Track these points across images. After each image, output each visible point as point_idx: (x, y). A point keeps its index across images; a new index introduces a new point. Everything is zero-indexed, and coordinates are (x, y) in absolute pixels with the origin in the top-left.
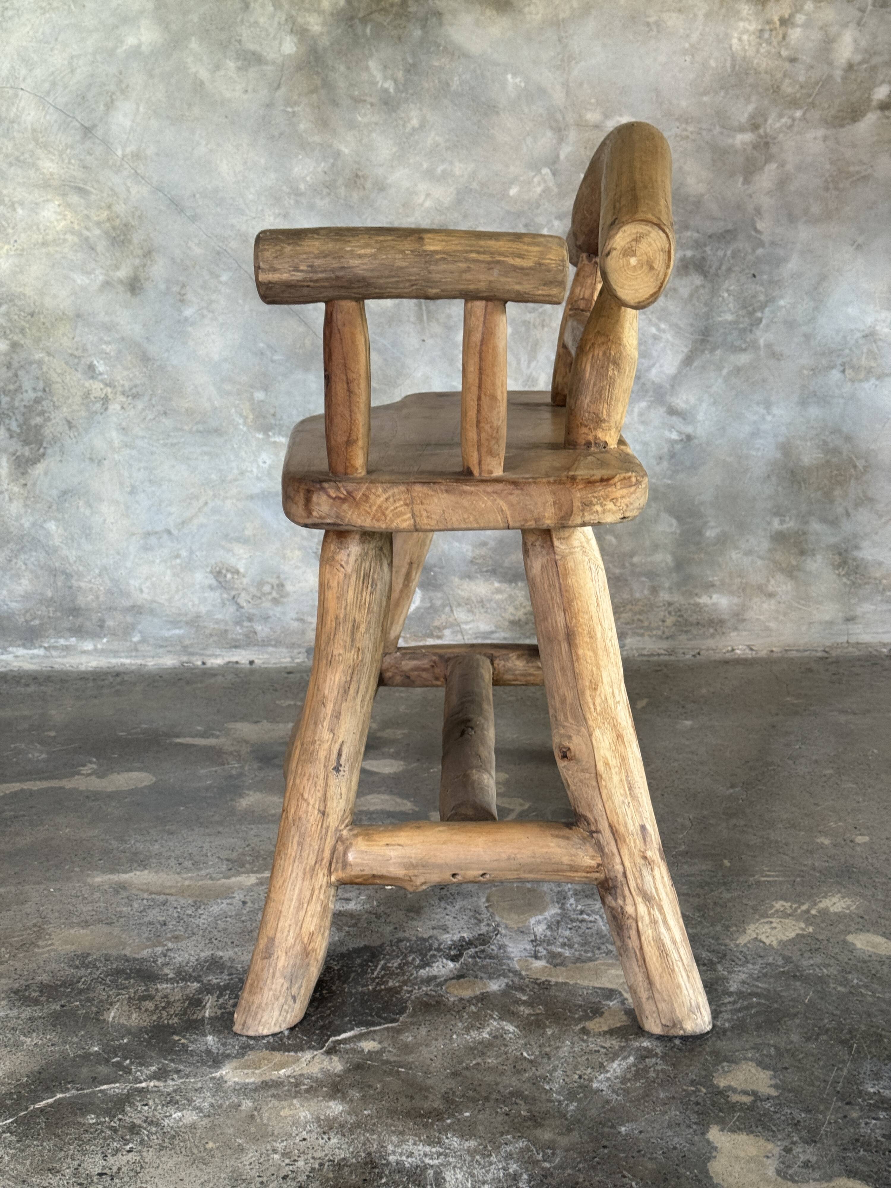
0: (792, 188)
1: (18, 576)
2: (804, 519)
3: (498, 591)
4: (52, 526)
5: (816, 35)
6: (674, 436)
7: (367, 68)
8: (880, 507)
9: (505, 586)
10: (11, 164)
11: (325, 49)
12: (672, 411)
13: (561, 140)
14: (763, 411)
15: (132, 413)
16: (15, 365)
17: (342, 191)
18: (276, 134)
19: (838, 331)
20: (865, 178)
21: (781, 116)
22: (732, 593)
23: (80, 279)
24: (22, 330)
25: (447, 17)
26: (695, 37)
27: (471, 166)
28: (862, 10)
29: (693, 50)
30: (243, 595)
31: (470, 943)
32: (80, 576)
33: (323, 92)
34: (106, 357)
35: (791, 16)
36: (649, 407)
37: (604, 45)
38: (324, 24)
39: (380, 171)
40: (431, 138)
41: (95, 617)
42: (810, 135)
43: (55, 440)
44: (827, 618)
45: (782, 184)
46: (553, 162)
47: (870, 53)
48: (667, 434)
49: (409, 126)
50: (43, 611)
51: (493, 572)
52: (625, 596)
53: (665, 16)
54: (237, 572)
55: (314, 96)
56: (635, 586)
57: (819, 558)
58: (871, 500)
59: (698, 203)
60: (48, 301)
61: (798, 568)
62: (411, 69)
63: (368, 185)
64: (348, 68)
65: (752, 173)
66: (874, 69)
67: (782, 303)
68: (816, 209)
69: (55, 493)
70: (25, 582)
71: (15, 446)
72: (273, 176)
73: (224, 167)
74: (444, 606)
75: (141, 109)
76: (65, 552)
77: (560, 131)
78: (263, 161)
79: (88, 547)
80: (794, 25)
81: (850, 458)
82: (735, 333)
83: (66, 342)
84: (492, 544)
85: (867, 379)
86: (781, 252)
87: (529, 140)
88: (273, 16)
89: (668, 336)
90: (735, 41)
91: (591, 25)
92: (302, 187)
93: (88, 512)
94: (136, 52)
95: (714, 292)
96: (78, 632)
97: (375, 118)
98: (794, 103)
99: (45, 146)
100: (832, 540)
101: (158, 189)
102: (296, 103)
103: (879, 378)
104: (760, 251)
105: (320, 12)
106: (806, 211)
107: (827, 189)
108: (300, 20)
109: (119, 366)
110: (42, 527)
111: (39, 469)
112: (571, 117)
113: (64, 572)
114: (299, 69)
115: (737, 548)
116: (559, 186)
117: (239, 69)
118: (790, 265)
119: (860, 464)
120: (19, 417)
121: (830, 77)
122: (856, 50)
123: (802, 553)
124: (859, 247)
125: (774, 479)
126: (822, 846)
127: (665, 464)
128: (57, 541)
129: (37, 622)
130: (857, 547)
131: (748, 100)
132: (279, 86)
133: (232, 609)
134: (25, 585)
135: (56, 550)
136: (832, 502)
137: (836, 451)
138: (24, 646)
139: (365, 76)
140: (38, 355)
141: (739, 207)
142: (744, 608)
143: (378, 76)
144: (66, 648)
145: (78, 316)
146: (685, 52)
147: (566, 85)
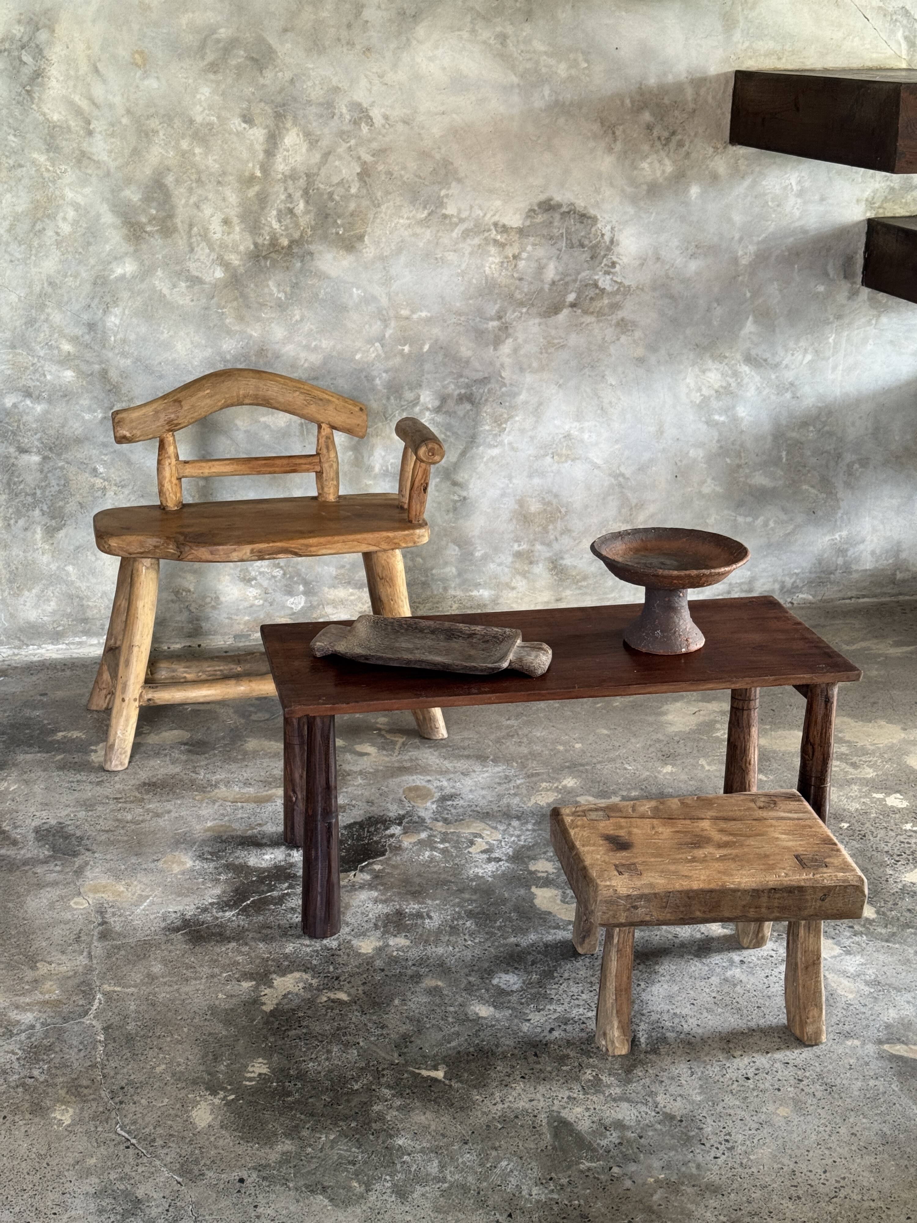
0: (522, 352)
1: (48, 600)
2: (532, 543)
3: (352, 594)
4: (70, 568)
5: (534, 265)
6: (456, 498)
7: (268, 286)
8: (574, 534)
9: (356, 591)
10: (42, 348)
11: (242, 275)
12: (455, 484)
13: (386, 326)
14: (507, 481)
15: (121, 496)
16: (46, 470)
17: (253, 358)
18: (211, 325)
19: (549, 434)
20: (563, 346)
21: (514, 311)
22: (491, 588)
23: (87, 417)
24: (51, 449)
25: (316, 255)
26: (464, 266)
27: (332, 343)
28: (560, 250)
29: (463, 274)
30: (194, 605)
31: (404, 817)
32: (89, 599)
33: (240, 300)
34: (104, 463)
35: (519, 254)
36: (441, 482)
37: (411, 271)
38: (241, 260)
39: (277, 347)
40: (307, 326)
41: (98, 623)
42: (531, 323)
43: (71, 515)
44: (546, 599)
45: (515, 350)
46: (381, 339)
47: (565, 275)
48: (452, 497)
49: (294, 320)
50: (65, 621)
51: (349, 583)
52: (429, 593)
53: (446, 254)
54: (189, 591)
55: (235, 304)
56: (434, 587)
57: (541, 565)
58: (569, 531)
59: (468, 362)
60: (66, 431)
61: (528, 572)
62: (295, 286)
63: (269, 355)
64: (256, 286)
65: (498, 344)
66: (567, 284)
67: (517, 419)
68: (535, 365)
69: (72, 547)
70: (52, 603)
71: (45, 520)
72: (210, 350)
73: (179, 346)
74: (319, 605)
75: (127, 312)
76: (78, 584)
77: (385, 322)
78: (203, 342)
79: (94, 581)
80: (521, 259)
81: (558, 508)
82: (491, 437)
83: (79, 456)
84: (348, 566)
85: (566, 461)
86: (515, 389)
87: (367, 326)
88: (209, 255)
89: (452, 440)
90: (487, 269)
91: (403, 259)
92: (228, 357)
93: (93, 559)
94: (122, 277)
95: (478, 413)
96: (87, 633)
97: (273, 315)
98: (522, 304)
99: (64, 336)
100: (548, 555)
101: (138, 360)
102: (224, 307)
103: (573, 460)
104: (504, 389)
105: (238, 253)
106: (530, 366)
107: (541, 353)
108: (226, 257)
109: (113, 470)
110: (64, 570)
111: (61, 534)
112: (392, 313)
113: (78, 597)
114: (226, 286)
115: (493, 562)
116: (386, 353)
117: (188, 287)
118: (521, 397)
119: (563, 510)
120: (49, 502)
121: (542, 289)
122: (557, 273)
123: (531, 563)
124: (560, 386)
125: (514, 521)
126: (559, 752)
127: (451, 515)
128: (73, 578)
129: (61, 628)
130: (562, 558)
131: (495, 302)
132: (213, 297)
133: (186, 614)
134: (52, 605)
135: (73, 582)
136: (547, 532)
137: (549, 503)
138: (52, 643)
139: (266, 290)
140: (60, 464)
141: (491, 363)
142: (498, 597)
143: (275, 290)
144: (80, 643)
145: (87, 439)
146: (458, 275)
147: (388, 294)
